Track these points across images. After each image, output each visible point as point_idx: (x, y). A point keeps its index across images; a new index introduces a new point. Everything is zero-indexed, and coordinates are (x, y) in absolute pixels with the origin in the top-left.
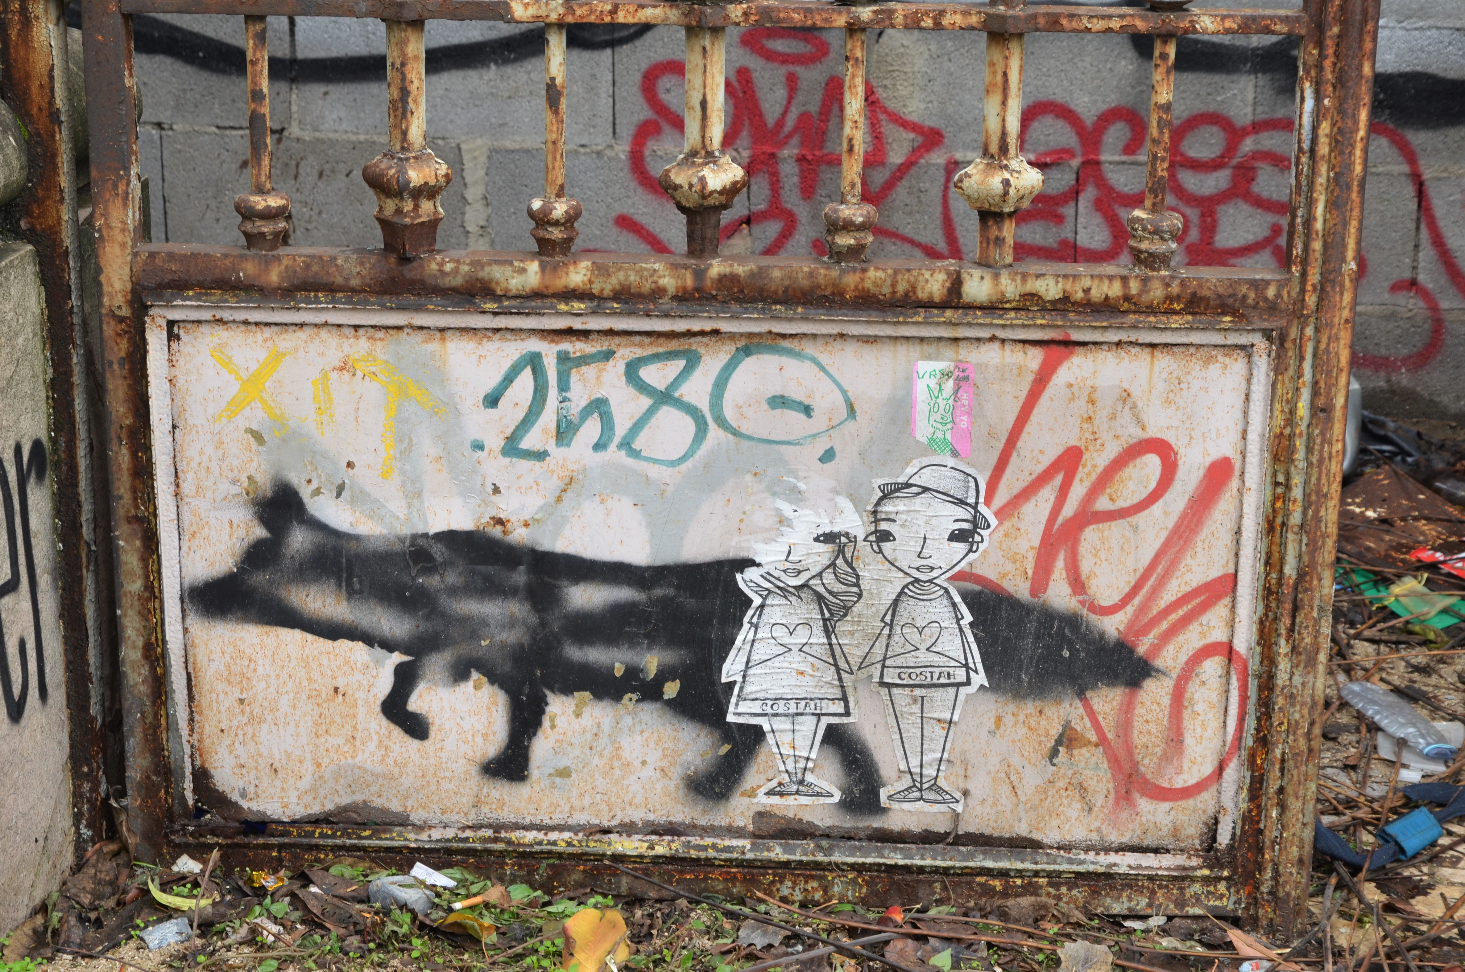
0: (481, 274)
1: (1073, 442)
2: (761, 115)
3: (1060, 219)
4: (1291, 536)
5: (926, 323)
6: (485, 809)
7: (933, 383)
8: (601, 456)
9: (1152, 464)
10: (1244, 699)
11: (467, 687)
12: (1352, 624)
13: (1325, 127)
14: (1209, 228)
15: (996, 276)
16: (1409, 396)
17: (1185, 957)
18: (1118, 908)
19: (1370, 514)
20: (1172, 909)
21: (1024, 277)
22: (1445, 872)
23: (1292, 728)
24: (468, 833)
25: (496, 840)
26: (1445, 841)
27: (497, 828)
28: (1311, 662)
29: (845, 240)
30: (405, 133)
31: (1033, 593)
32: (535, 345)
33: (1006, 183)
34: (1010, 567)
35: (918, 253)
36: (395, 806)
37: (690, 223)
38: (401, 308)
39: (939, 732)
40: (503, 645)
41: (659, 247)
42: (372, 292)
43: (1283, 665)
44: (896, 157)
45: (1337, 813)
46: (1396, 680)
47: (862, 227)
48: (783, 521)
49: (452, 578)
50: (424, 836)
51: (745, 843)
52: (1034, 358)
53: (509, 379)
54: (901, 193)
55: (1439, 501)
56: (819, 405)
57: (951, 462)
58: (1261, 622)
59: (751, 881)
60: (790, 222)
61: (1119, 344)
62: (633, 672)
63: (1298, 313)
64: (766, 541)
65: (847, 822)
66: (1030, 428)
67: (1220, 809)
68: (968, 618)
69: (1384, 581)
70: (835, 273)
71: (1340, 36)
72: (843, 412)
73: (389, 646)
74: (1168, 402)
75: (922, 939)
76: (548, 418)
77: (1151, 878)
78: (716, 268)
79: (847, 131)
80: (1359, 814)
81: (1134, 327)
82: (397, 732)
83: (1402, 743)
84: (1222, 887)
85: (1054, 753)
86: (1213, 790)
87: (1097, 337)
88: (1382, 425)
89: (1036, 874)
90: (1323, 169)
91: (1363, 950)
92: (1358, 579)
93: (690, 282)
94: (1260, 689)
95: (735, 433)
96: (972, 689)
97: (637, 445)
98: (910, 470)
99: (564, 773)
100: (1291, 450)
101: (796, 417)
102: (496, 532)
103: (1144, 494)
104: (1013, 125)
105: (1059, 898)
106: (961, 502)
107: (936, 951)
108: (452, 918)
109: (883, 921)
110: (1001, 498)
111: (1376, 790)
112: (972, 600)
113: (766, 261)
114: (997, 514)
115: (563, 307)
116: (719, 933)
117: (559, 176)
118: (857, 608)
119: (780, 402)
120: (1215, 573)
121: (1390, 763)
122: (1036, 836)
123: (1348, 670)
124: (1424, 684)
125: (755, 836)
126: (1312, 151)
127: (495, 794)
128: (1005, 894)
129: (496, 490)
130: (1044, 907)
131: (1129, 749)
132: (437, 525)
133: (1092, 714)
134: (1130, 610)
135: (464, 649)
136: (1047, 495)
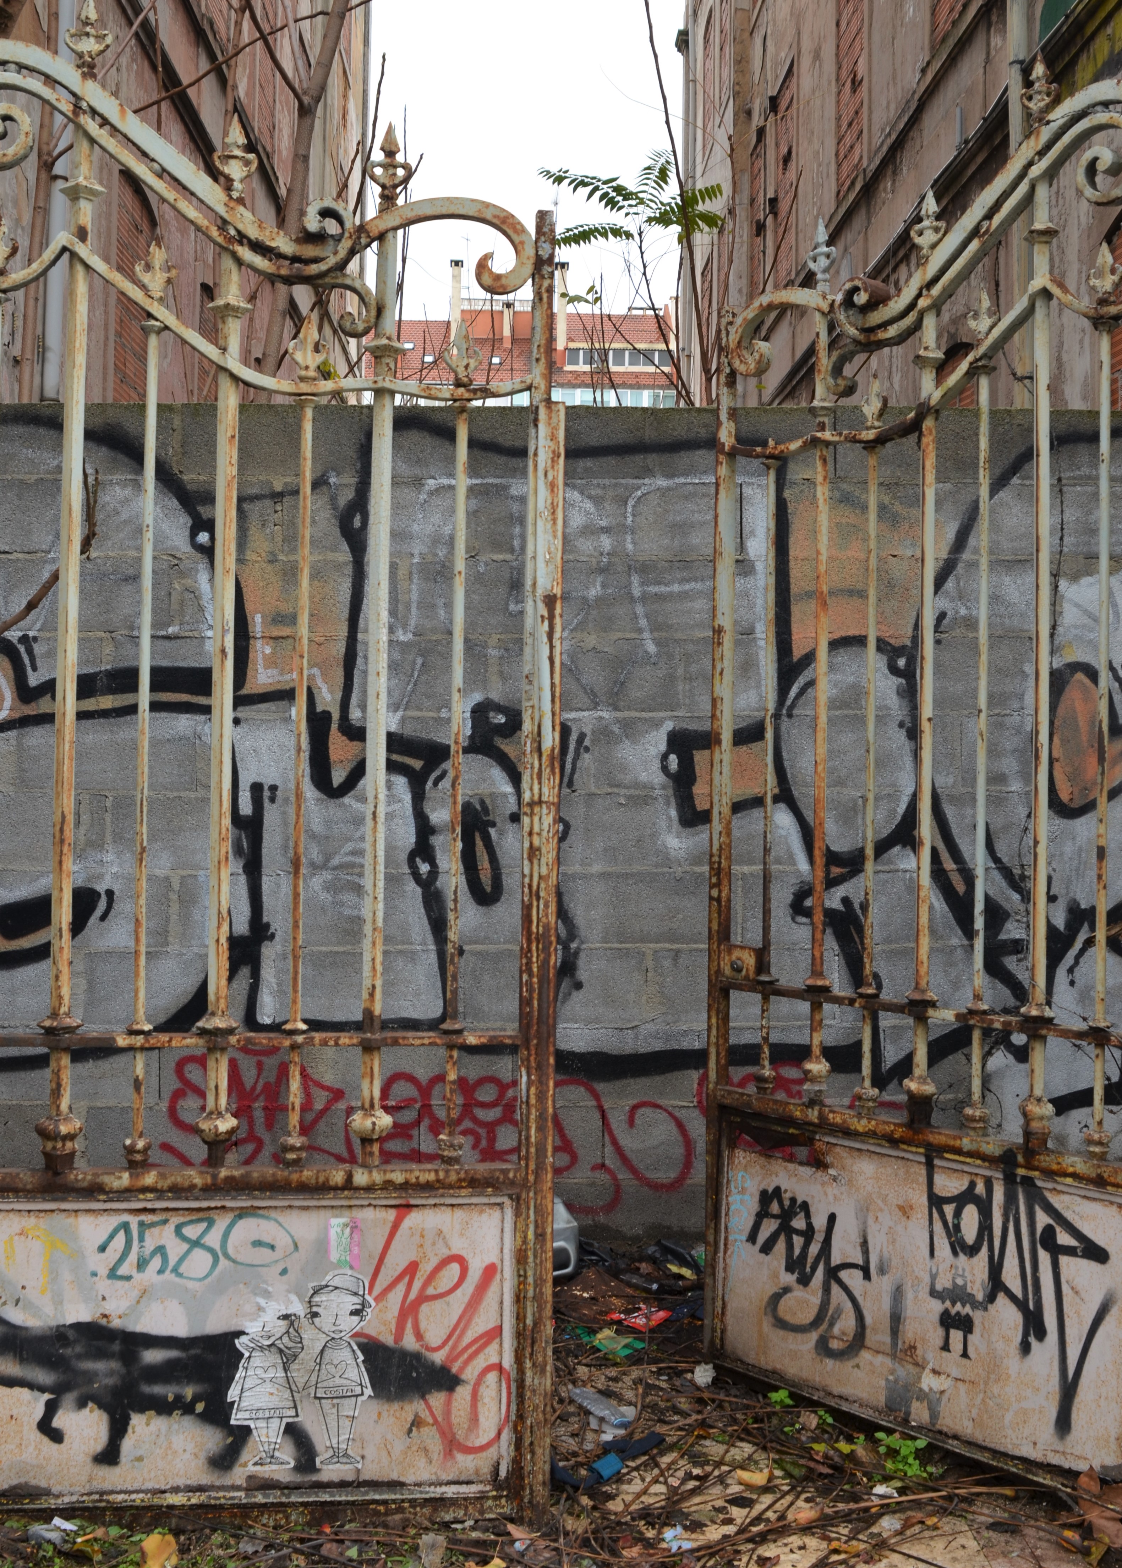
0: (99, 1180)
1: (413, 1258)
2: (242, 1084)
3: (410, 1137)
4: (529, 1304)
5: (334, 1198)
6: (95, 1483)
7: (339, 1230)
8: (161, 1277)
9: (455, 1268)
10: (509, 1394)
11: (86, 1412)
12: (576, 1357)
13: (533, 1090)
14: (492, 1140)
15: (370, 1172)
16: (605, 1228)
17: (485, 1542)
18: (448, 1517)
19: (585, 1295)
20: (477, 1516)
21: (385, 1172)
22: (625, 1487)
23: (536, 1408)
24: (85, 1498)
25: (101, 1501)
26: (624, 1471)
27: (102, 1493)
28: (543, 1371)
29: (291, 1156)
30: (58, 1107)
31: (396, 1342)
32: (126, 1217)
33: (374, 1124)
34: (383, 1328)
35: (332, 1159)
36: (43, 1484)
37: (210, 1149)
38: (54, 1200)
39: (348, 1423)
40: (106, 1386)
41: (187, 1162)
42: (39, 1192)
43: (529, 1374)
44: (319, 1106)
45: (568, 1460)
46: (600, 1386)
47: (300, 1149)
48: (260, 1309)
49: (78, 1349)
50: (59, 1501)
51: (242, 1494)
52: (392, 1214)
53: (111, 1237)
54: (322, 1126)
55: (622, 1286)
56: (279, 1244)
57: (350, 1272)
58: (516, 1351)
59: (246, 1516)
60: (260, 1144)
61: (435, 1205)
62: (179, 1398)
63: (525, 1185)
64: (252, 1320)
65: (298, 1478)
66: (391, 1252)
67: (500, 1457)
68: (361, 1358)
69: (593, 1332)
70: (286, 1173)
71: (537, 1045)
72: (292, 1247)
73: (42, 1389)
74: (462, 1235)
75: (341, 1542)
76: (133, 1257)
77: (465, 1499)
78: (223, 1173)
79: (291, 1099)
80: (579, 1459)
81: (442, 1196)
82: (46, 1440)
83: (602, 1420)
84: (503, 1501)
85: (410, 1431)
86: (495, 1446)
87: (423, 1202)
88: (592, 1245)
89: (403, 1501)
90: (533, 1111)
91: (580, 1531)
92: (579, 1331)
93: (209, 1180)
94: (518, 1388)
95: (234, 1261)
96: (365, 1397)
97: (181, 1270)
98: (328, 1278)
99: (140, 1459)
100: (526, 1257)
101: (267, 1251)
102: (104, 1322)
103: (451, 1285)
104: (377, 1093)
105: (415, 1514)
106: (356, 1294)
107: (348, 1548)
108: (76, 1547)
109: (320, 1533)
110: (377, 1290)
111: (588, 1446)
112: (363, 1347)
113: (248, 1168)
114: (375, 1299)
115: (141, 1196)
116: (228, 1546)
117: (140, 1127)
118: (301, 1356)
119: (258, 1243)
120: (491, 1325)
121: (596, 1431)
122: (402, 1479)
123: (574, 1382)
124: (615, 1387)
125: (247, 1490)
126: (528, 1102)
127: (101, 1473)
128: (386, 1514)
129: (104, 1298)
130: (407, 1520)
131: (450, 1425)
132: (70, 1319)
133: (429, 1408)
134: (447, 1348)
135: (84, 1390)
136: (401, 1288)
